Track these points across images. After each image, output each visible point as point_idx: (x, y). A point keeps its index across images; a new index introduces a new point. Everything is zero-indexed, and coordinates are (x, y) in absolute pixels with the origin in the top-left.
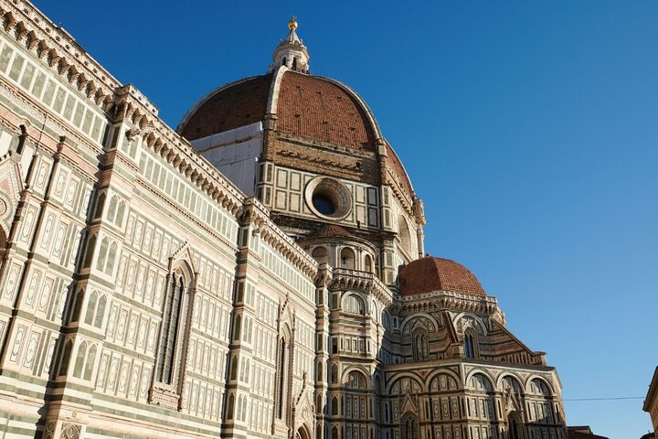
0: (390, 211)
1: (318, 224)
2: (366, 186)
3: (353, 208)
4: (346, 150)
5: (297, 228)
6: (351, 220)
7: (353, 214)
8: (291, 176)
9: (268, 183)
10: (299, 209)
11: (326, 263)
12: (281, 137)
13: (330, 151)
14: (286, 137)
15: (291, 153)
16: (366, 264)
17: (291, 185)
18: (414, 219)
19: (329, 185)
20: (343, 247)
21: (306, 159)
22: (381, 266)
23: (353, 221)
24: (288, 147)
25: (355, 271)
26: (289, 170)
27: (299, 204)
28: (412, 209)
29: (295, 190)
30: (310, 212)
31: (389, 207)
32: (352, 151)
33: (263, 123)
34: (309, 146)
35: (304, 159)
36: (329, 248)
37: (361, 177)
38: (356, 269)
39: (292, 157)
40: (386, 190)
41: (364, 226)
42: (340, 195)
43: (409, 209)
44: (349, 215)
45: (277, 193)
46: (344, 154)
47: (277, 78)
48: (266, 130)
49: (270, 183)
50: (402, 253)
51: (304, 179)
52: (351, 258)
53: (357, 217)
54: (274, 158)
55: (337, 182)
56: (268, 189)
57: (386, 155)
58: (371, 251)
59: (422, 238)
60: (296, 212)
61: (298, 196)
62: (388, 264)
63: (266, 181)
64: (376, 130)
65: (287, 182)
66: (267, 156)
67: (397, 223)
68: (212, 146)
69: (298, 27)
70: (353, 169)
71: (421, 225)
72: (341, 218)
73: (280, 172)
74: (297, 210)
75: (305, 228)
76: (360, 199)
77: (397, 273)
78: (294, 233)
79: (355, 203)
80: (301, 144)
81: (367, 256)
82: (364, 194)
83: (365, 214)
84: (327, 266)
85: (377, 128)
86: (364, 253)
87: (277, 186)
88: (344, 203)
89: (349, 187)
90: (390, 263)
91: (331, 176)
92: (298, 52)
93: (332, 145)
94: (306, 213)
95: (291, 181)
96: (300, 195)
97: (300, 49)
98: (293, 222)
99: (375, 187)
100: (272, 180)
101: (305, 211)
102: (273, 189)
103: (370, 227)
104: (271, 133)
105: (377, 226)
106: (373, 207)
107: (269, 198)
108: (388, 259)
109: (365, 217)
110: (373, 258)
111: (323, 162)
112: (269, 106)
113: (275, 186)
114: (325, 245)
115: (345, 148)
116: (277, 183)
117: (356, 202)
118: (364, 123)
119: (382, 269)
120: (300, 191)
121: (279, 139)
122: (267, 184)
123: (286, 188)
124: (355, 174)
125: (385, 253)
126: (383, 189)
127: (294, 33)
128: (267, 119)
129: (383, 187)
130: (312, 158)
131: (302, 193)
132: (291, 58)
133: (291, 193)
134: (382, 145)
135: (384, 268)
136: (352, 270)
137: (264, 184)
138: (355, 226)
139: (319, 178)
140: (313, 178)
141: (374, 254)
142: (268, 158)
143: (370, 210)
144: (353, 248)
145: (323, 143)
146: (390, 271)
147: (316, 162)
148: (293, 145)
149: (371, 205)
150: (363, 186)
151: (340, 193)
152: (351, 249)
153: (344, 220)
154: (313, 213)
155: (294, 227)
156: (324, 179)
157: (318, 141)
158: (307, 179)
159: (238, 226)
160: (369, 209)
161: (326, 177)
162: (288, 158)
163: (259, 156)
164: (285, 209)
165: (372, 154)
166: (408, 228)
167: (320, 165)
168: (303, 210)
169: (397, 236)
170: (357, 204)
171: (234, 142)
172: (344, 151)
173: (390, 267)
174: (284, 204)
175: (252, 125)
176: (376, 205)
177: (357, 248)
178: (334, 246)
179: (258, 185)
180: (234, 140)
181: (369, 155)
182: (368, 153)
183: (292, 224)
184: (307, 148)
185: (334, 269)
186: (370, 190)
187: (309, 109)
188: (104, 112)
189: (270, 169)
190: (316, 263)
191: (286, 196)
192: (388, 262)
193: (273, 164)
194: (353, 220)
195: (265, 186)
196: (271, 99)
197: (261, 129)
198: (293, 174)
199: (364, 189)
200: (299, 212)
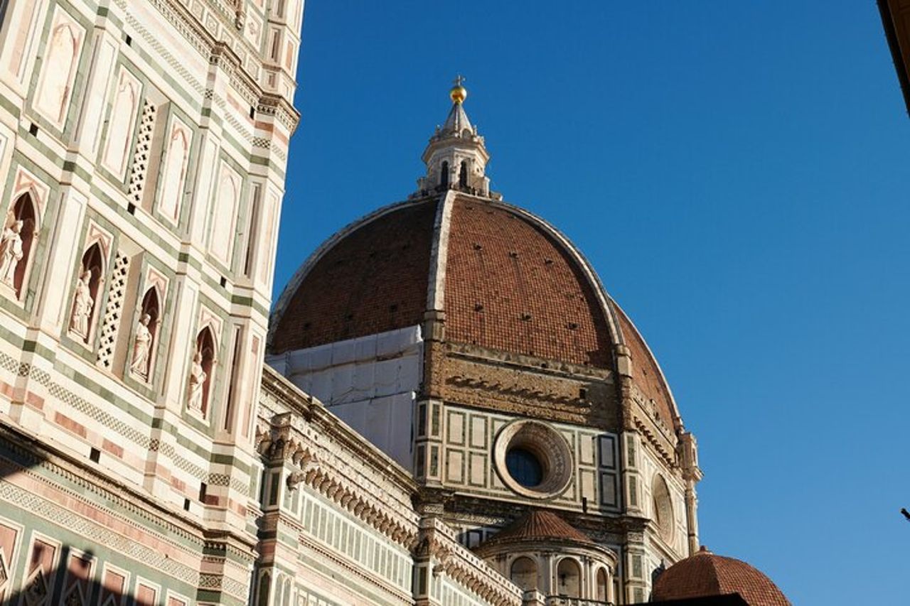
0: (638, 478)
1: (518, 508)
2: (597, 432)
3: (574, 474)
4: (563, 369)
5: (482, 515)
6: (572, 496)
7: (574, 486)
8: (471, 422)
9: (433, 437)
10: (485, 481)
11: (535, 590)
12: (453, 351)
13: (536, 371)
14: (461, 351)
15: (468, 380)
16: (599, 582)
17: (470, 439)
18: (679, 473)
19: (533, 433)
20: (561, 557)
21: (495, 388)
22: (623, 579)
23: (574, 499)
24: (465, 369)
25: (582, 600)
26: (468, 412)
27: (485, 473)
28: (676, 451)
29: (477, 447)
30: (503, 486)
31: (636, 472)
32: (571, 369)
33: (422, 327)
34: (499, 364)
35: (492, 388)
36: (539, 560)
37: (586, 416)
38: (583, 597)
39: (472, 386)
40: (631, 440)
41: (594, 508)
42: (552, 451)
43: (671, 456)
44: (569, 486)
45: (448, 455)
46: (559, 375)
47: (442, 235)
48: (428, 341)
49: (437, 438)
50: (659, 547)
51: (493, 427)
52: (574, 575)
53: (581, 490)
54: (443, 391)
55: (546, 429)
56: (435, 449)
57: (630, 375)
58: (606, 560)
59: (695, 506)
60: (480, 486)
61: (482, 458)
62: (635, 575)
63: (430, 436)
64: (613, 327)
65: (464, 434)
66: (431, 390)
67: (650, 493)
68: (334, 363)
69: (468, 95)
70: (575, 403)
71: (692, 482)
72: (556, 494)
73: (452, 415)
74: (482, 483)
75: (495, 516)
76: (587, 458)
77: (650, 590)
78: (478, 524)
79: (578, 466)
80: (486, 362)
81: (602, 569)
82: (594, 447)
83: (595, 484)
84: (538, 594)
85: (615, 322)
86: (596, 566)
87: (448, 442)
88: (559, 465)
89: (568, 436)
90: (638, 572)
91: (536, 418)
92: (468, 151)
93: (536, 360)
94: (497, 488)
95: (471, 431)
96: (486, 455)
97: (473, 145)
98: (476, 505)
99: (612, 435)
100: (440, 433)
101: (496, 485)
102: (442, 447)
103: (605, 508)
104: (436, 346)
105: (615, 506)
106: (607, 470)
107: (437, 465)
108: (634, 565)
109: (595, 490)
110: (610, 572)
111: (522, 393)
112: (430, 294)
113: (445, 442)
114: (531, 554)
115: (560, 365)
116: (448, 436)
117: (581, 463)
118: (592, 314)
119: (626, 583)
120: (485, 448)
121: (450, 355)
122: (433, 441)
123: (463, 445)
124: (577, 410)
125: (630, 556)
126: (626, 438)
127: (462, 111)
128: (429, 319)
129: (626, 435)
130: (505, 387)
131: (489, 452)
132: (458, 163)
133: (471, 453)
134: (624, 355)
135: (629, 582)
136: (576, 599)
137: (427, 440)
138: (578, 507)
139: (518, 422)
140: (508, 423)
141: (611, 564)
142: (433, 393)
143: (604, 476)
144: (577, 558)
145: (523, 359)
146: (639, 587)
147: (512, 393)
148: (472, 364)
149: (606, 467)
150: (590, 434)
151: (553, 447)
152: (574, 561)
153: (560, 497)
154: (508, 488)
155: (477, 513)
156: (524, 426)
157: (515, 355)
158: (498, 425)
159: (412, 562)
160: (601, 474)
161: (529, 420)
162: (465, 389)
163: (417, 388)
164: (462, 482)
165: (606, 373)
166: (669, 494)
167: (519, 399)
168: (492, 483)
169: (650, 525)
170: (583, 467)
171: (373, 359)
172: (559, 371)
173: (639, 579)
174: (460, 474)
175: (403, 330)
176: (614, 468)
177: (584, 558)
178: (546, 556)
179: (417, 442)
180: (374, 355)
181: (601, 375)
182: (600, 371)
183: (473, 508)
184: (495, 367)
185: (548, 598)
186: (603, 439)
187: (497, 292)
188: (260, 455)
189: (436, 413)
190: (520, 591)
191: (463, 458)
192: (635, 570)
193: (442, 403)
194: (575, 496)
195: (430, 444)
196: (435, 280)
197: (420, 339)
198: (474, 419)
199: (593, 438)
200: (485, 486)
